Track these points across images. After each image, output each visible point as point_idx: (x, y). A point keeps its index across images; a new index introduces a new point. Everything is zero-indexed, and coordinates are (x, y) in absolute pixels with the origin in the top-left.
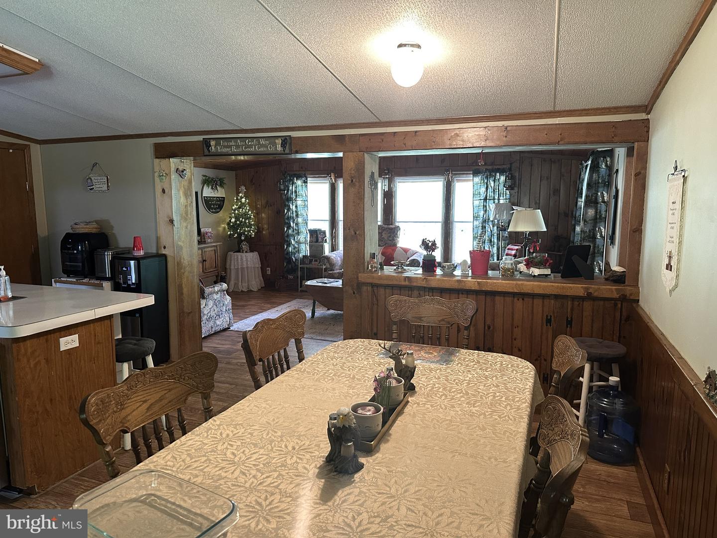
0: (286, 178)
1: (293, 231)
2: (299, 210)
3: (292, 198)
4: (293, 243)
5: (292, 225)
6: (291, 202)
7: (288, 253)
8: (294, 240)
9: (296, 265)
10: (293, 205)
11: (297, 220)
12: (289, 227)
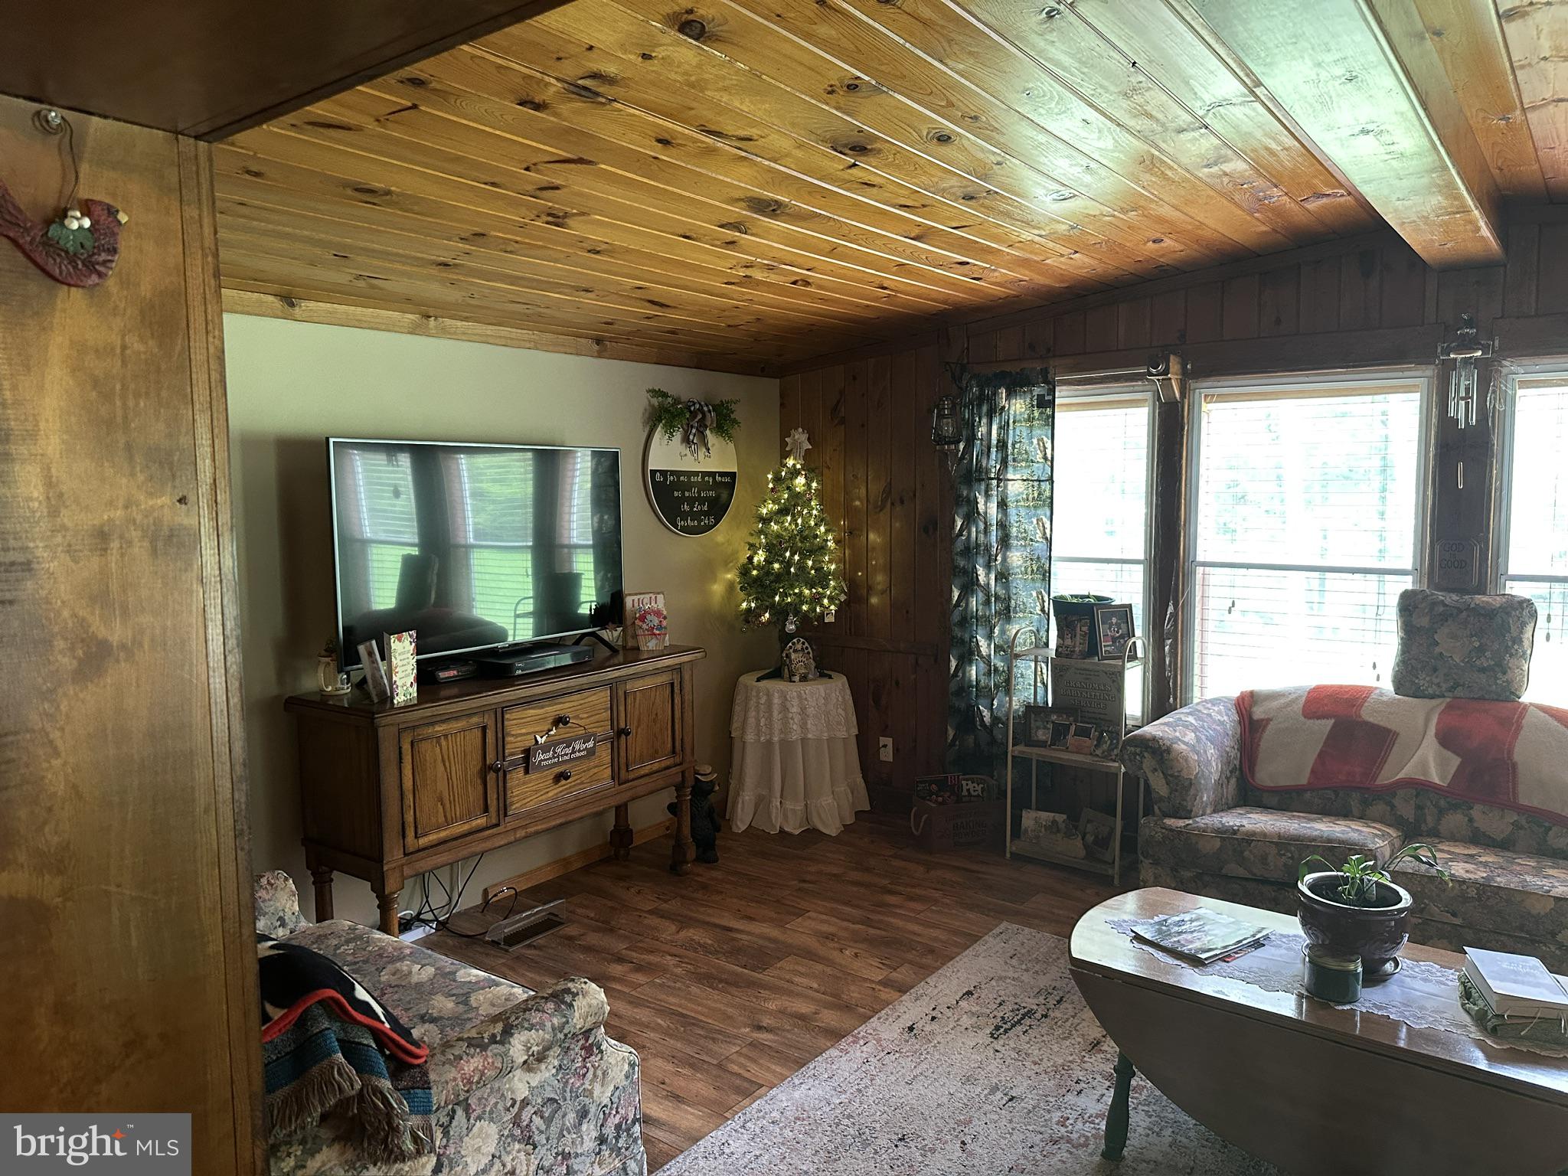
0: (962, 391)
1: (987, 603)
2: (1013, 518)
3: (988, 471)
4: (984, 650)
5: (982, 579)
6: (983, 487)
7: (964, 688)
8: (990, 637)
9: (993, 741)
10: (988, 496)
11: (1004, 559)
12: (970, 584)
